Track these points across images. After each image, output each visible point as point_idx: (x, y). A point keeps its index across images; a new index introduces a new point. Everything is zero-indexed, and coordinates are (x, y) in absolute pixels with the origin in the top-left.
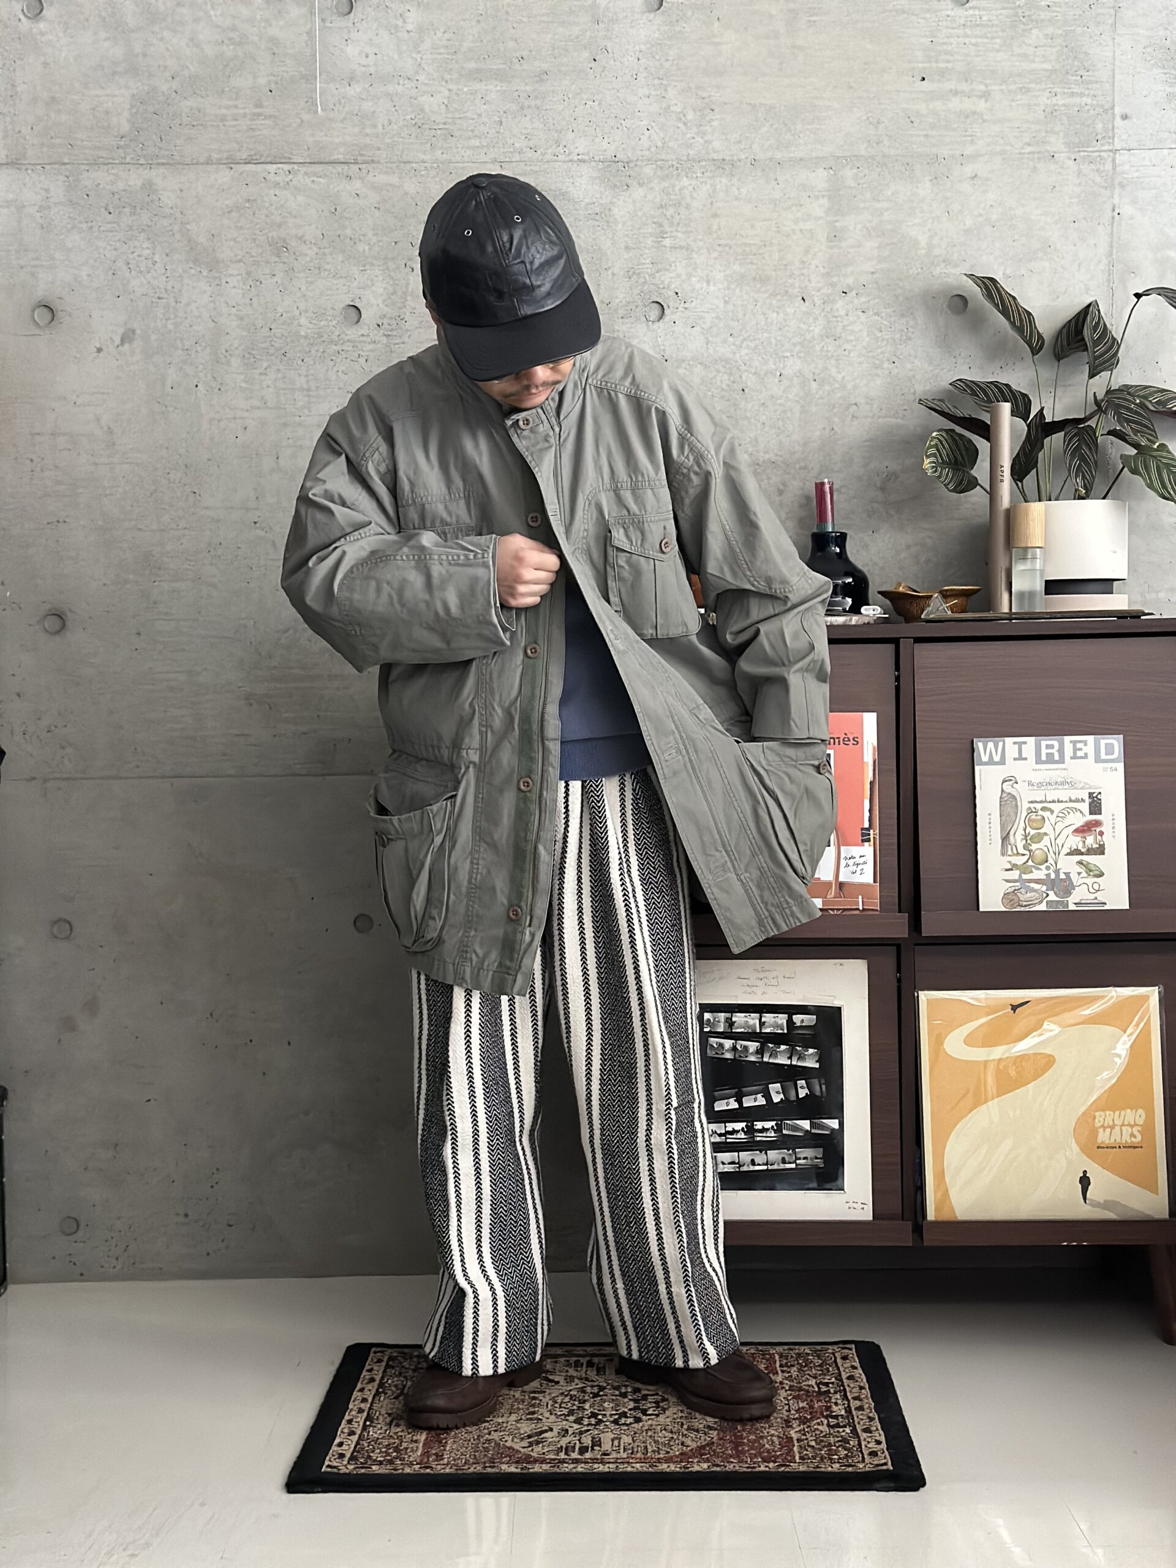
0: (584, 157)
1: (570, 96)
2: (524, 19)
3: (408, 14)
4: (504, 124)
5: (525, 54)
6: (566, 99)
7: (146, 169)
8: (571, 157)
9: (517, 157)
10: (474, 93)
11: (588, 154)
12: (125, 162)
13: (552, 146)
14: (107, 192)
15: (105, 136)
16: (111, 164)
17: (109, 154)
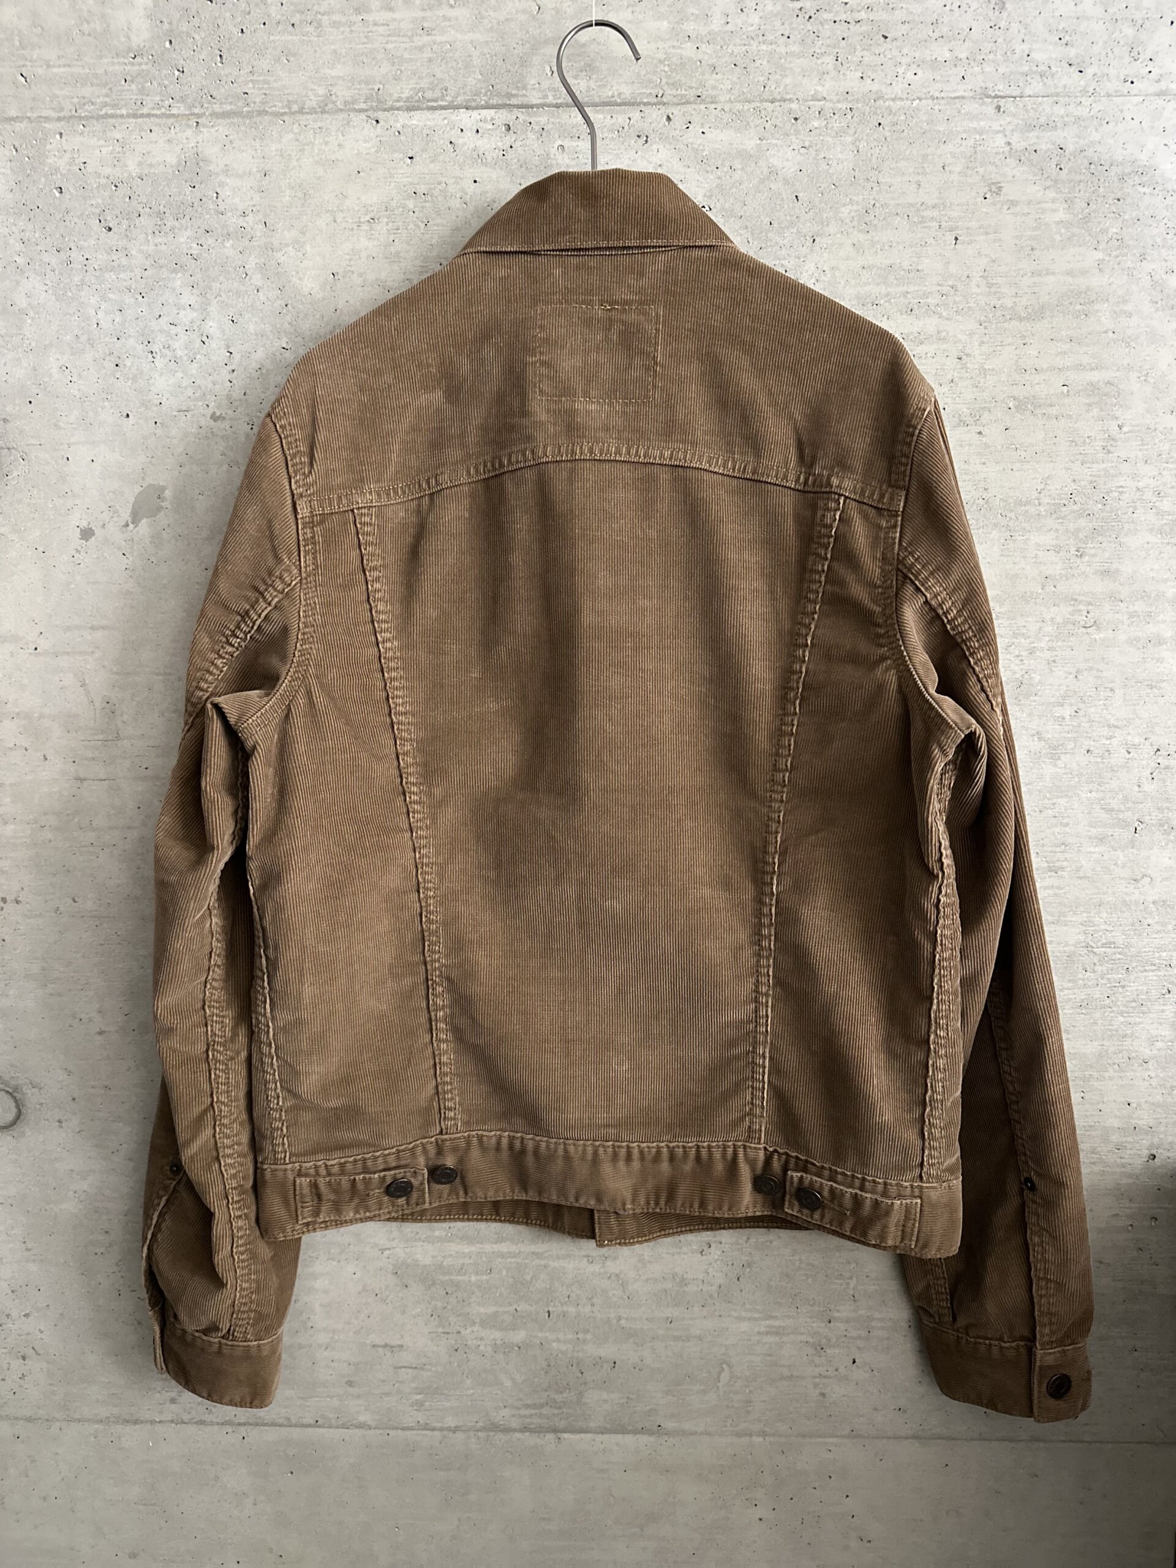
7: (189, 126)
8: (1163, 85)
9: (1036, 86)
12: (141, 112)
13: (1122, 58)
14: (103, 181)
15: (99, 53)
16: (112, 116)
17: (107, 95)
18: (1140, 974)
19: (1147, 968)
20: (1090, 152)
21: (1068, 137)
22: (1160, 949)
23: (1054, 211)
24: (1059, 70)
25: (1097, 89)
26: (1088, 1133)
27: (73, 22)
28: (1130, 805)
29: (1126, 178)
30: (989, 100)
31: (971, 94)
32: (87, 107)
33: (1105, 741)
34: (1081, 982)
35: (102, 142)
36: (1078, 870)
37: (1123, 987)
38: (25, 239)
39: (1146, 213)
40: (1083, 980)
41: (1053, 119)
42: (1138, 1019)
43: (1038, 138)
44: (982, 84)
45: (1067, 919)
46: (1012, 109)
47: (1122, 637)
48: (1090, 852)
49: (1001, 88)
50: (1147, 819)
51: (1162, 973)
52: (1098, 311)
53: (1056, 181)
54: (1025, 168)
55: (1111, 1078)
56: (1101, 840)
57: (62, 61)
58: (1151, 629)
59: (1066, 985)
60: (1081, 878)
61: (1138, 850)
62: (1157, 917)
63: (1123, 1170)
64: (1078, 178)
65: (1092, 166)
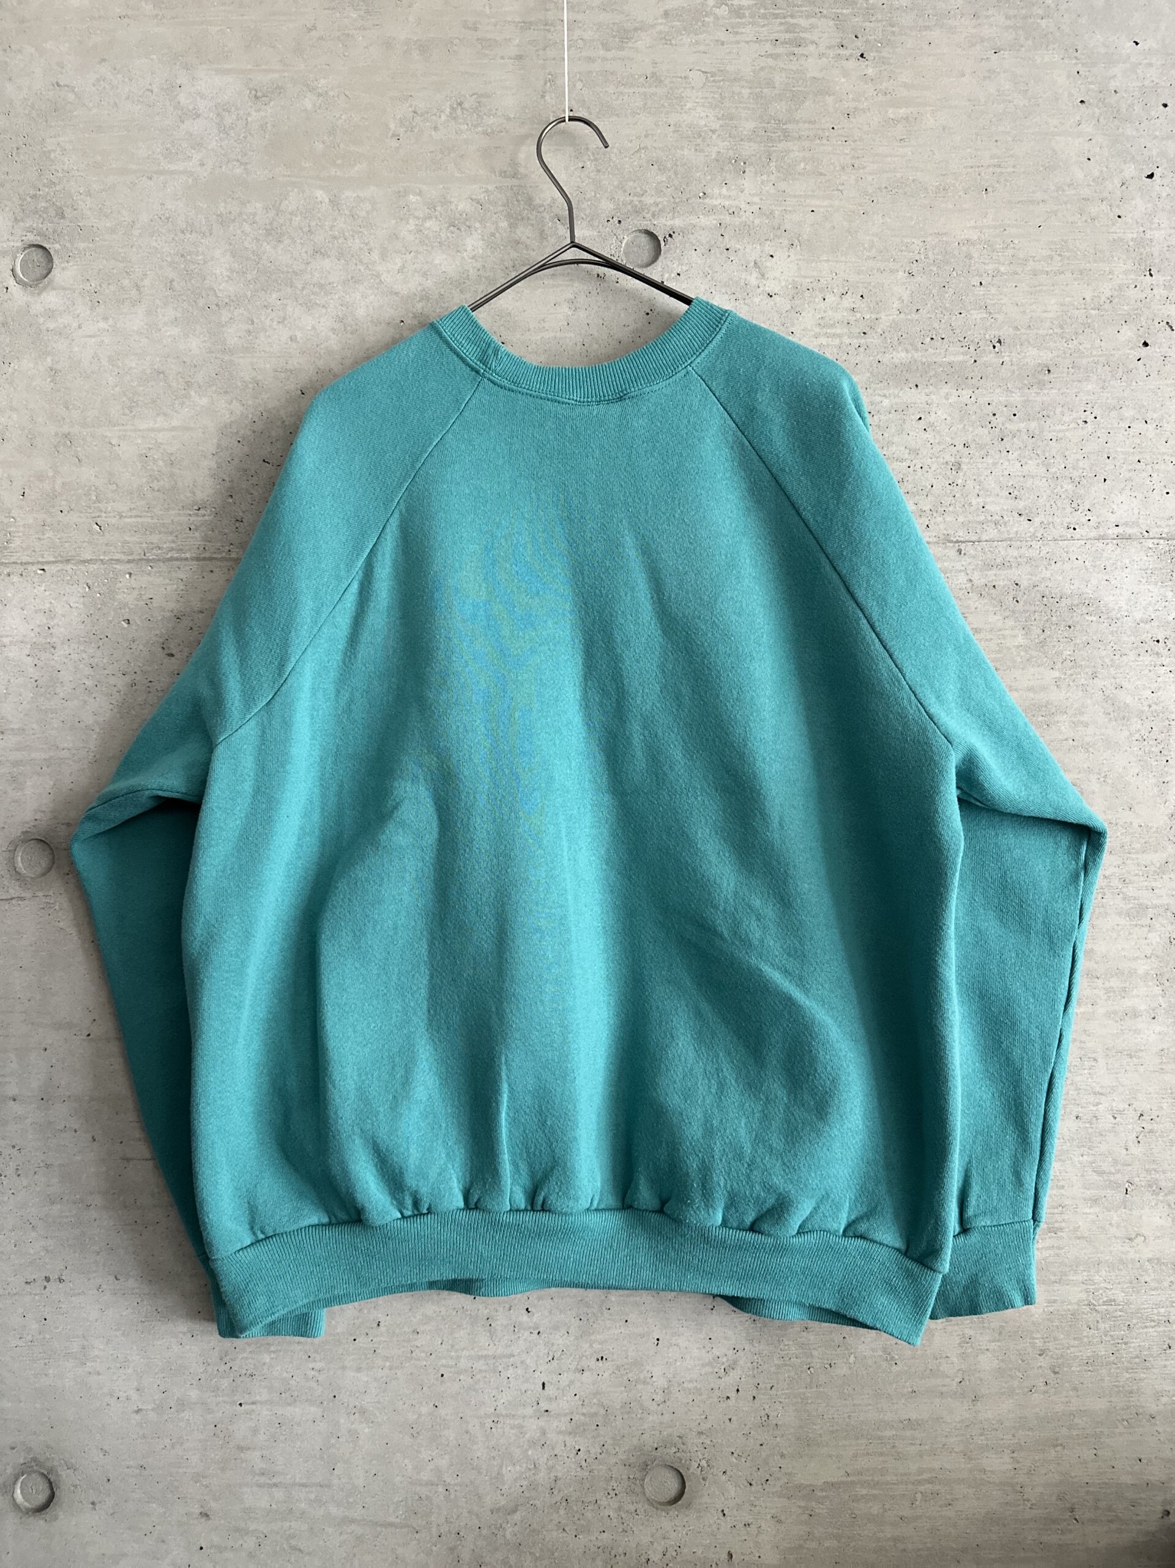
0: (1129, 531)
1: (1096, 412)
2: (1002, 269)
3: (770, 263)
4: (963, 466)
5: (1005, 333)
6: (1090, 419)
8: (1101, 531)
9: (992, 533)
10: (902, 410)
11: (1136, 524)
12: (203, 556)
13: (1064, 509)
14: (168, 614)
15: (166, 506)
16: (177, 559)
17: (173, 542)
18: (1141, 1331)
19: (1147, 1324)
20: (1042, 587)
21: (1023, 575)
22: (1158, 1305)
23: (1015, 636)
24: (1011, 519)
25: (1045, 535)
26: (1104, 1491)
27: (144, 480)
28: (1119, 1167)
29: (1075, 609)
30: (951, 545)
31: (935, 540)
32: (154, 551)
33: (1092, 1108)
34: (1085, 1340)
35: (167, 581)
36: (1076, 1229)
37: (1126, 1343)
38: (93, 665)
39: (1095, 638)
40: (1088, 1337)
41: (1008, 559)
42: (1142, 1375)
43: (995, 575)
44: (945, 532)
45: (1071, 1278)
46: (972, 552)
47: (1101, 1010)
48: (1086, 1213)
49: (961, 534)
50: (1137, 1179)
51: (1161, 1329)
52: (1058, 722)
53: (1013, 612)
54: (986, 601)
55: (1121, 1434)
56: (1095, 1201)
57: (134, 513)
58: (1128, 1003)
59: (1073, 1342)
60: (1079, 1238)
61: (1131, 1210)
62: (1152, 1274)
63: (1139, 1527)
64: (1033, 608)
65: (1045, 599)
